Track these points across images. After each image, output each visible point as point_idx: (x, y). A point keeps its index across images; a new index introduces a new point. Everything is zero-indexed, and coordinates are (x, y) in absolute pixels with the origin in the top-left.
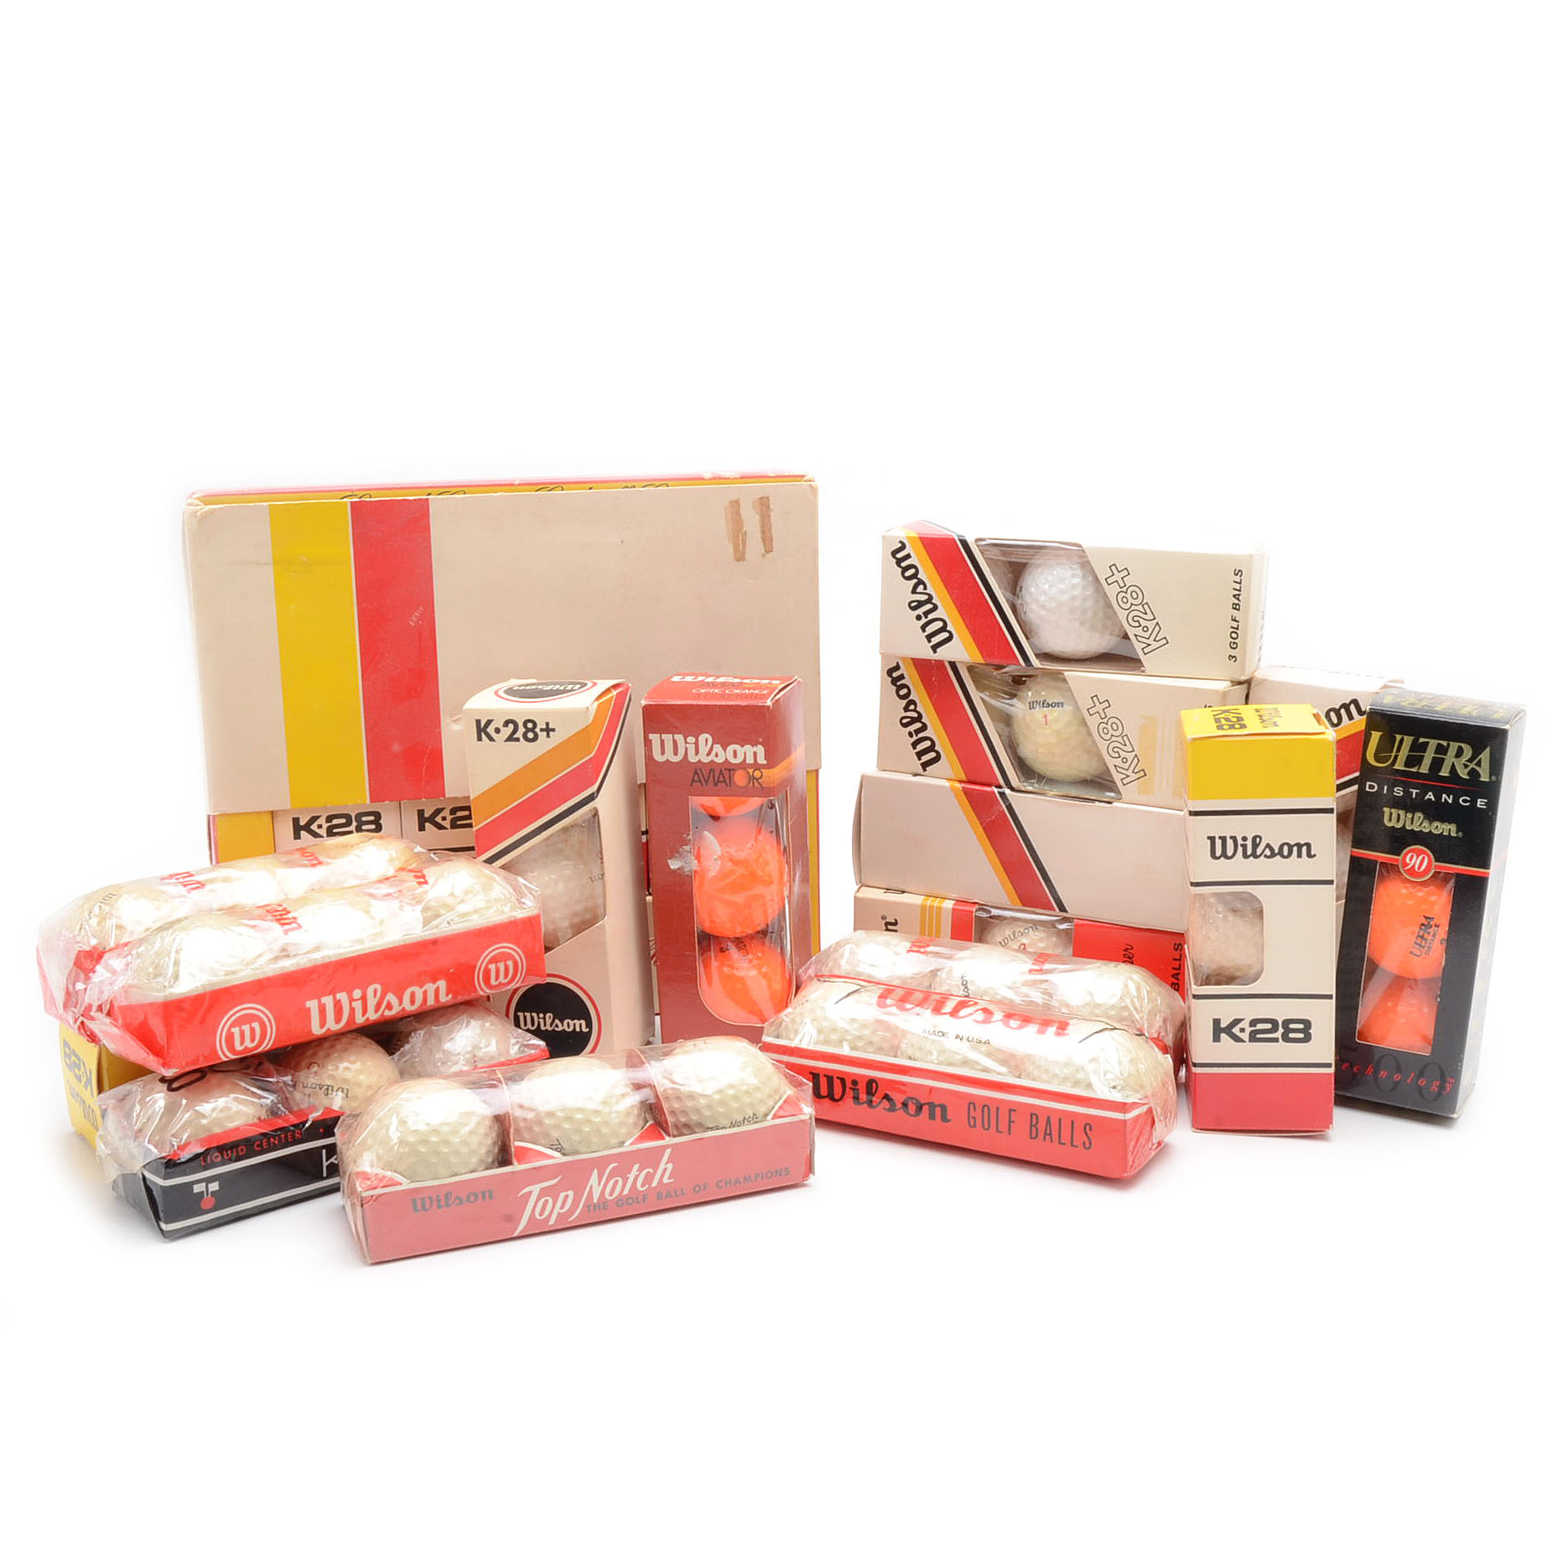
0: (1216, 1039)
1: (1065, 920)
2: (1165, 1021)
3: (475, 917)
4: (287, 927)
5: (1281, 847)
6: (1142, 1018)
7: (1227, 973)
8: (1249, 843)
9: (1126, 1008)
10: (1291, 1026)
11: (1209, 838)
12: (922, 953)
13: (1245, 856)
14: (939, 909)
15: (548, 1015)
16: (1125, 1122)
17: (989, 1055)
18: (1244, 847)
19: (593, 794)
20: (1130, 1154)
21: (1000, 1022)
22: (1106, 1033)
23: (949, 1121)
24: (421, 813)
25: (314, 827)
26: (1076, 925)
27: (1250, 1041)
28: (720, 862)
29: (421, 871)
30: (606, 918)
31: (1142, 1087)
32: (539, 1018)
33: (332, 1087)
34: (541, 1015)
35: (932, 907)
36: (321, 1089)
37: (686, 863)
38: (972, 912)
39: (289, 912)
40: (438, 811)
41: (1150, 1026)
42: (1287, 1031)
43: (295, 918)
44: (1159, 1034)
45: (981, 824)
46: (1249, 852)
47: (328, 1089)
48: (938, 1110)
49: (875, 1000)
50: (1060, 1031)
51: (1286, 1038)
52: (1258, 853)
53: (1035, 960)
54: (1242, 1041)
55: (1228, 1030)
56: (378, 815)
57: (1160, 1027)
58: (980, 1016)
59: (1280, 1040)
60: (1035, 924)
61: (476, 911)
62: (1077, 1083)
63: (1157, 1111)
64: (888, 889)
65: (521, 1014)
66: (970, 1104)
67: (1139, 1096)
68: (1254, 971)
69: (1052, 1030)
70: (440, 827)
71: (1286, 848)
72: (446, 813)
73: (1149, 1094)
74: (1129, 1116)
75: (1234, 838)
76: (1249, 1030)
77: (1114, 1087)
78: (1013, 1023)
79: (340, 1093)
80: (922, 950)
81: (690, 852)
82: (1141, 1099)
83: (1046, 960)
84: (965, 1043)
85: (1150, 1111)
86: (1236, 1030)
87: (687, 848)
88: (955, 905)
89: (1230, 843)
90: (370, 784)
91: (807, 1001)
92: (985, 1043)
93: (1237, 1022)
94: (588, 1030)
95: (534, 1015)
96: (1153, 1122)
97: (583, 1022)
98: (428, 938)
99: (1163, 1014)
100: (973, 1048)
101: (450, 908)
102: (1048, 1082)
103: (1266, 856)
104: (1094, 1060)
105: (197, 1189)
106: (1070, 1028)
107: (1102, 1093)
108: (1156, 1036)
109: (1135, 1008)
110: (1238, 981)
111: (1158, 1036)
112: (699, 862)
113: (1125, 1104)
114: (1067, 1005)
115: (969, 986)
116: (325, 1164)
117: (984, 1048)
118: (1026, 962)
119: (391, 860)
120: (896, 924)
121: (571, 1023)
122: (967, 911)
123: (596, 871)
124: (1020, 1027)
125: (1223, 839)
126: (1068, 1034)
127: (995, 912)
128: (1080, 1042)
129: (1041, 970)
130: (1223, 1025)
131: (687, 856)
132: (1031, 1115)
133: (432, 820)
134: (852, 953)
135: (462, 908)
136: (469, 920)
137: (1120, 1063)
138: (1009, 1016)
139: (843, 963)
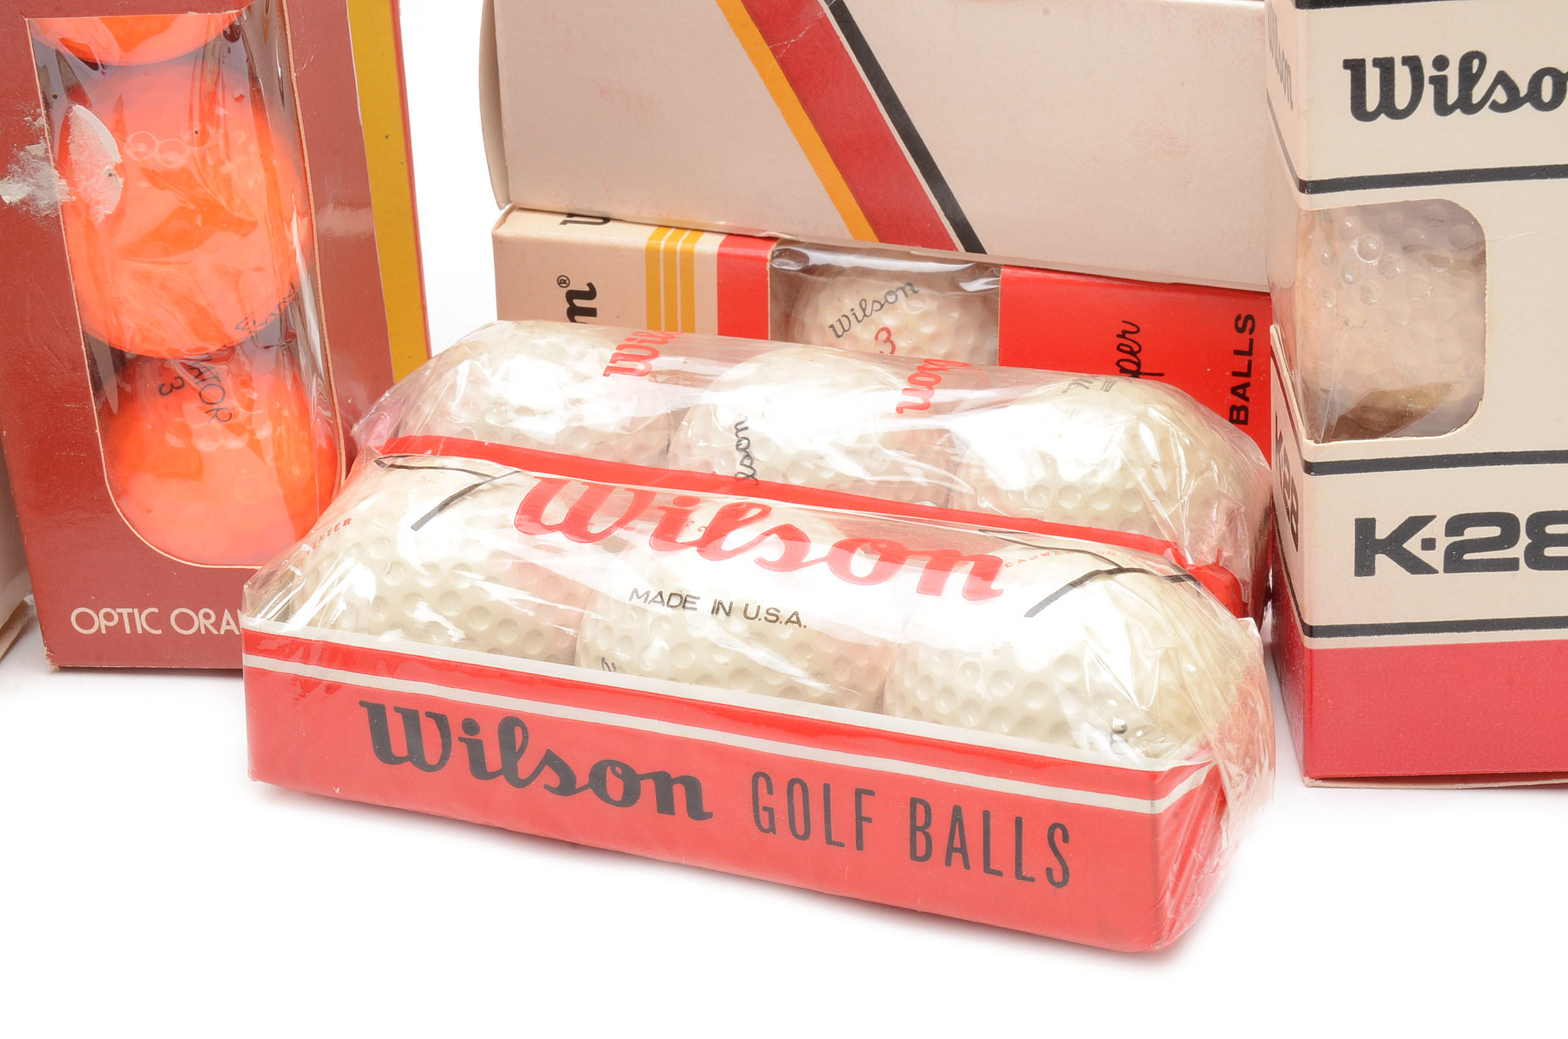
0: (1364, 567)
1: (982, 269)
2: (1231, 518)
5: (1536, 81)
6: (1175, 516)
7: (1386, 404)
8: (1452, 74)
9: (1135, 493)
10: (1551, 529)
11: (1348, 64)
12: (643, 374)
13: (1442, 108)
14: (688, 257)
16: (1153, 821)
17: (800, 648)
18: (1440, 83)
20: (1168, 894)
21: (825, 564)
22: (1096, 586)
23: (709, 815)
26: (1005, 282)
27: (1446, 570)
28: (121, 180)
31: (1192, 721)
35: (670, 253)
37: (39, 187)
38: (765, 260)
41: (1198, 536)
42: (1540, 540)
44: (1220, 552)
45: (775, 51)
46: (1453, 95)
48: (679, 793)
49: (512, 513)
50: (979, 582)
51: (1536, 560)
52: (1476, 99)
53: (911, 380)
54: (1430, 570)
55: (1394, 546)
57: (1223, 538)
58: (774, 549)
59: (1522, 563)
60: (911, 282)
62: (1026, 724)
63: (1232, 772)
64: (571, 215)
66: (757, 776)
67: (1188, 748)
68: (1457, 396)
69: (958, 578)
71: (1547, 85)
73: (1213, 737)
74: (1163, 805)
75: (1413, 63)
76: (1443, 542)
77: (1121, 732)
78: (862, 563)
80: (640, 366)
81: (47, 159)
82: (1188, 759)
83: (938, 380)
84: (738, 624)
85: (1215, 777)
86: (1413, 545)
87: (37, 149)
88: (722, 245)
89: (1403, 77)
91: (347, 522)
92: (789, 621)
93: (1415, 524)
96: (1223, 802)
99: (1225, 502)
100: (758, 637)
102: (952, 720)
103: (1496, 107)
104: (1066, 661)
106: (1004, 572)
107: (1092, 745)
108: (1210, 560)
109: (1159, 493)
110: (1415, 424)
111: (1218, 560)
112: (72, 183)
113: (1153, 776)
114: (992, 490)
115: (755, 452)
117: (787, 633)
118: (891, 386)
120: (591, 294)
122: (751, 258)
124: (875, 577)
125: (1386, 66)
126: (999, 593)
127: (817, 258)
128: (1032, 613)
129: (925, 407)
130: (1382, 532)
131: (36, 170)
132: (914, 802)
134: (476, 380)
137: (1137, 665)
138: (848, 546)
139: (454, 406)
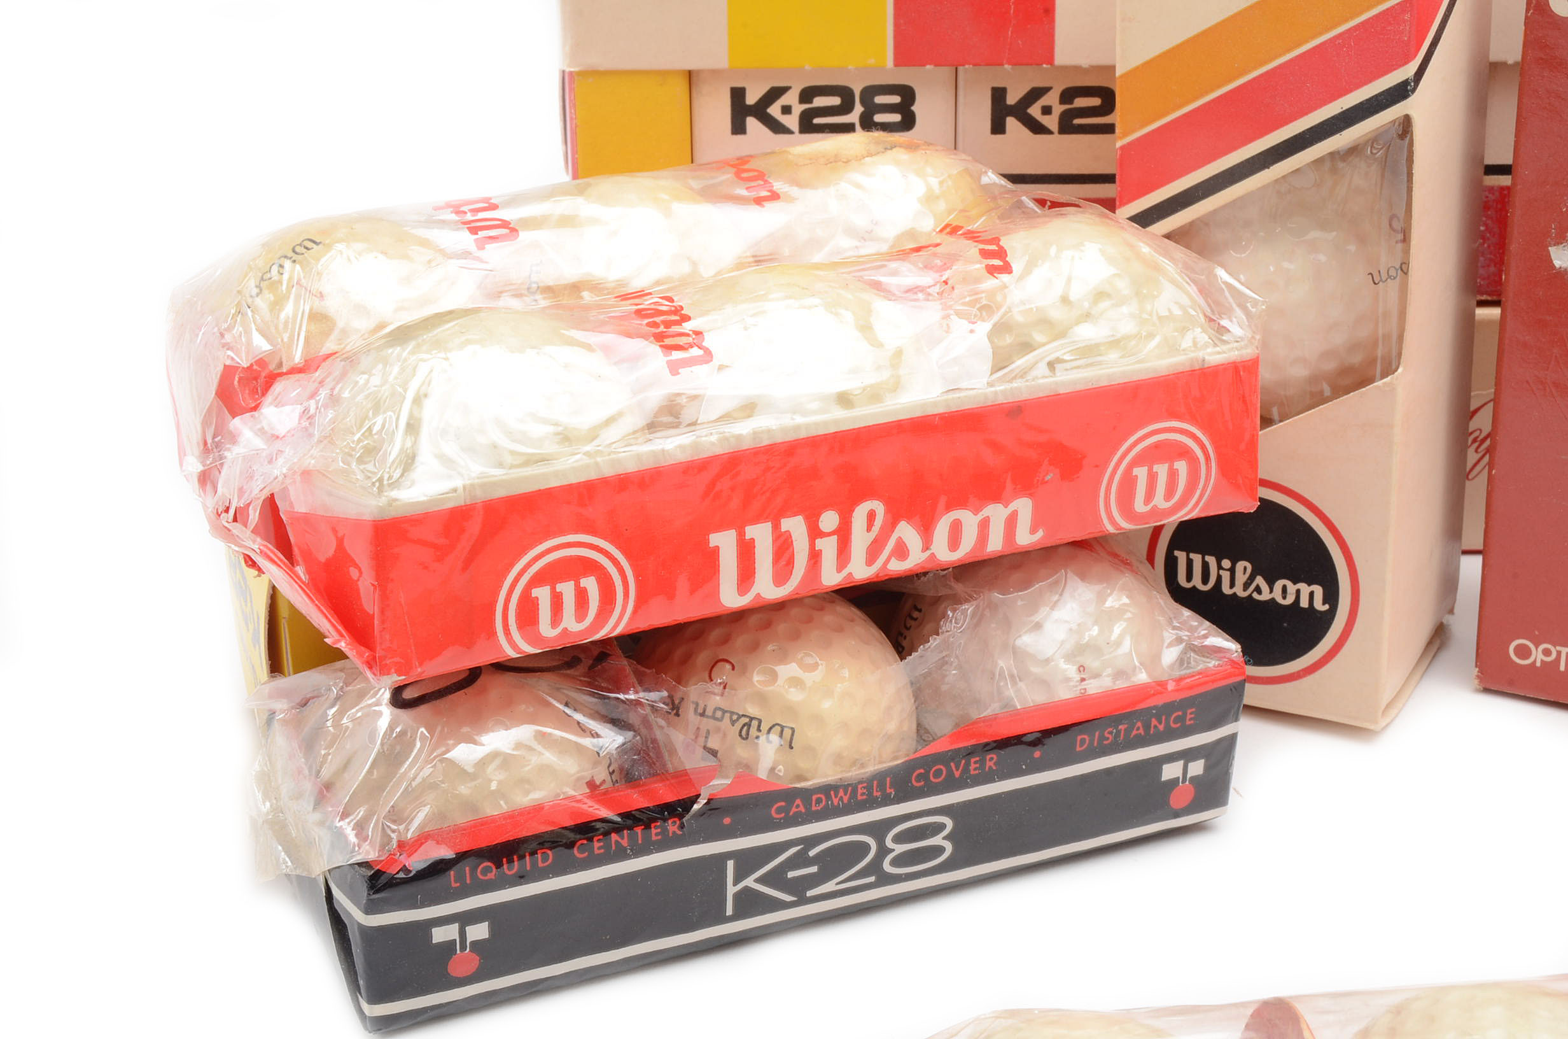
3: (1113, 356)
4: (677, 355)
15: (1241, 565)
19: (1405, 83)
24: (998, 95)
25: (774, 110)
29: (995, 241)
30: (1400, 370)
32: (1220, 567)
33: (760, 721)
34: (1226, 563)
36: (733, 723)
39: (686, 318)
40: (1035, 94)
43: (698, 333)
47: (749, 725)
56: (908, 94)
61: (1115, 343)
65: (1181, 556)
70: (1037, 128)
72: (1051, 99)
79: (774, 737)
90: (897, 25)
94: (1327, 607)
95: (1211, 560)
97: (1318, 590)
98: (1001, 400)
101: (1059, 332)
105: (439, 935)
116: (731, 890)
119: (929, 199)
121: (1292, 588)
123: (1386, 260)
133: (1020, 111)
135: (1086, 333)
136: (1100, 363)
